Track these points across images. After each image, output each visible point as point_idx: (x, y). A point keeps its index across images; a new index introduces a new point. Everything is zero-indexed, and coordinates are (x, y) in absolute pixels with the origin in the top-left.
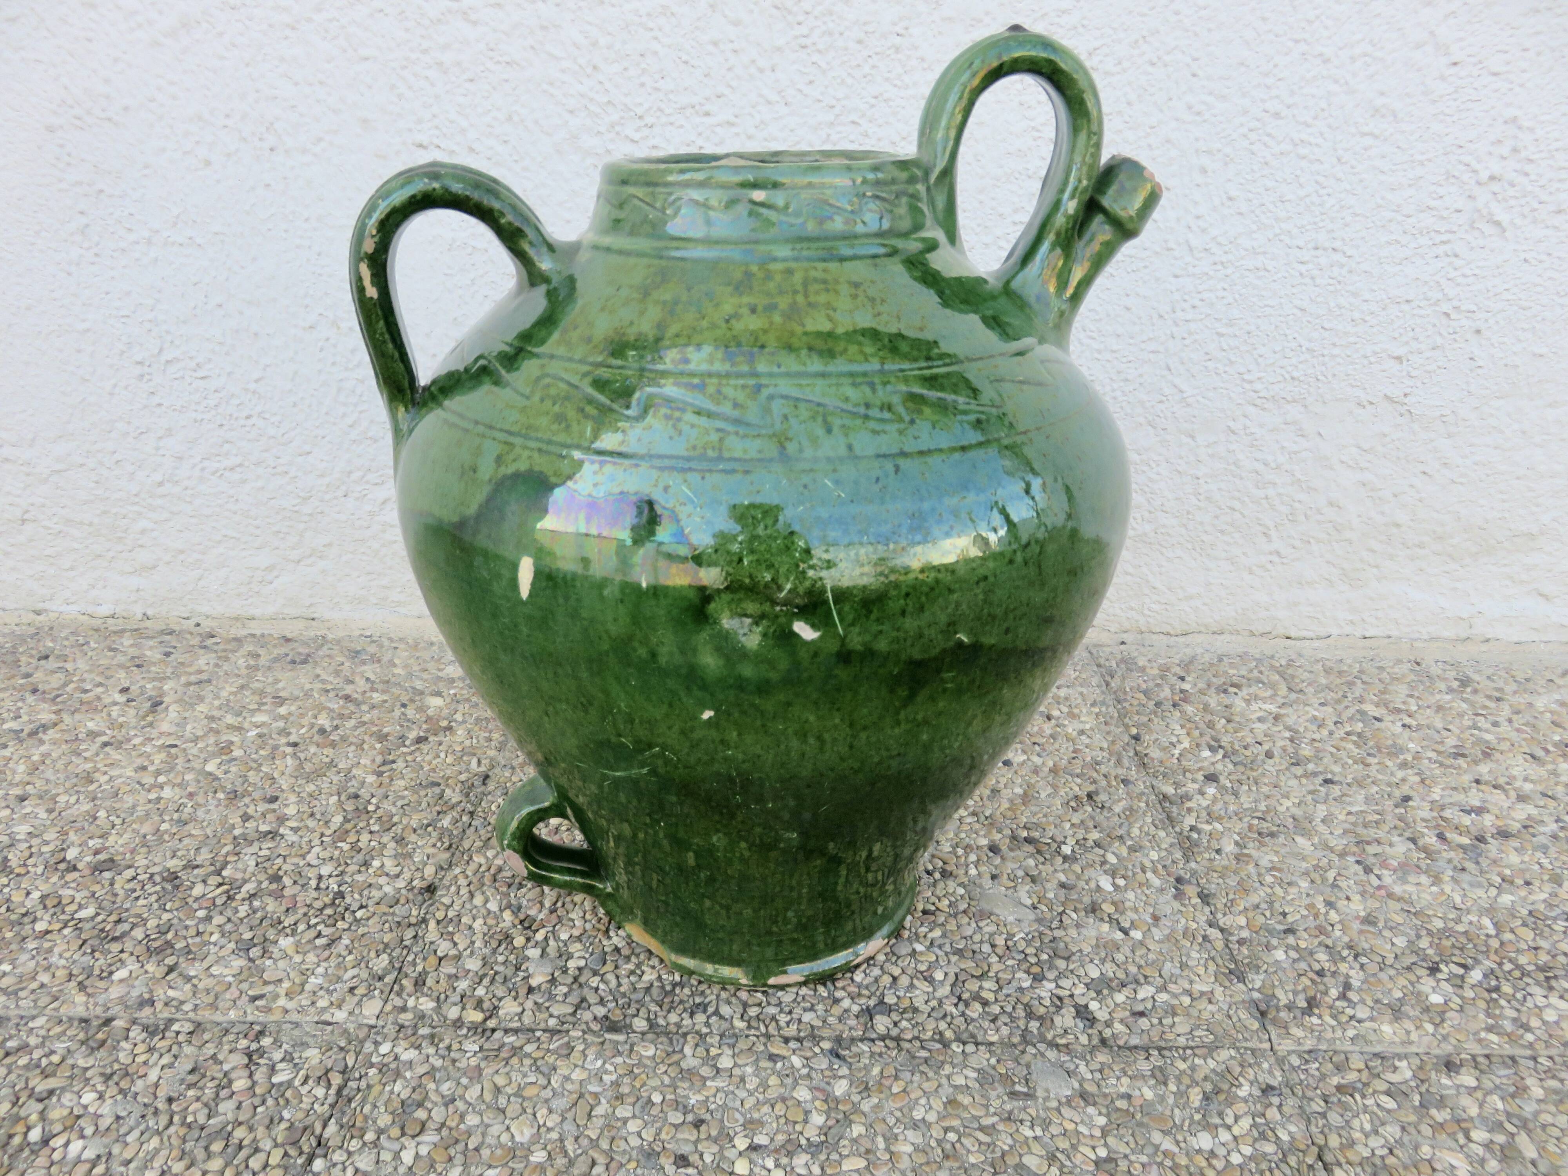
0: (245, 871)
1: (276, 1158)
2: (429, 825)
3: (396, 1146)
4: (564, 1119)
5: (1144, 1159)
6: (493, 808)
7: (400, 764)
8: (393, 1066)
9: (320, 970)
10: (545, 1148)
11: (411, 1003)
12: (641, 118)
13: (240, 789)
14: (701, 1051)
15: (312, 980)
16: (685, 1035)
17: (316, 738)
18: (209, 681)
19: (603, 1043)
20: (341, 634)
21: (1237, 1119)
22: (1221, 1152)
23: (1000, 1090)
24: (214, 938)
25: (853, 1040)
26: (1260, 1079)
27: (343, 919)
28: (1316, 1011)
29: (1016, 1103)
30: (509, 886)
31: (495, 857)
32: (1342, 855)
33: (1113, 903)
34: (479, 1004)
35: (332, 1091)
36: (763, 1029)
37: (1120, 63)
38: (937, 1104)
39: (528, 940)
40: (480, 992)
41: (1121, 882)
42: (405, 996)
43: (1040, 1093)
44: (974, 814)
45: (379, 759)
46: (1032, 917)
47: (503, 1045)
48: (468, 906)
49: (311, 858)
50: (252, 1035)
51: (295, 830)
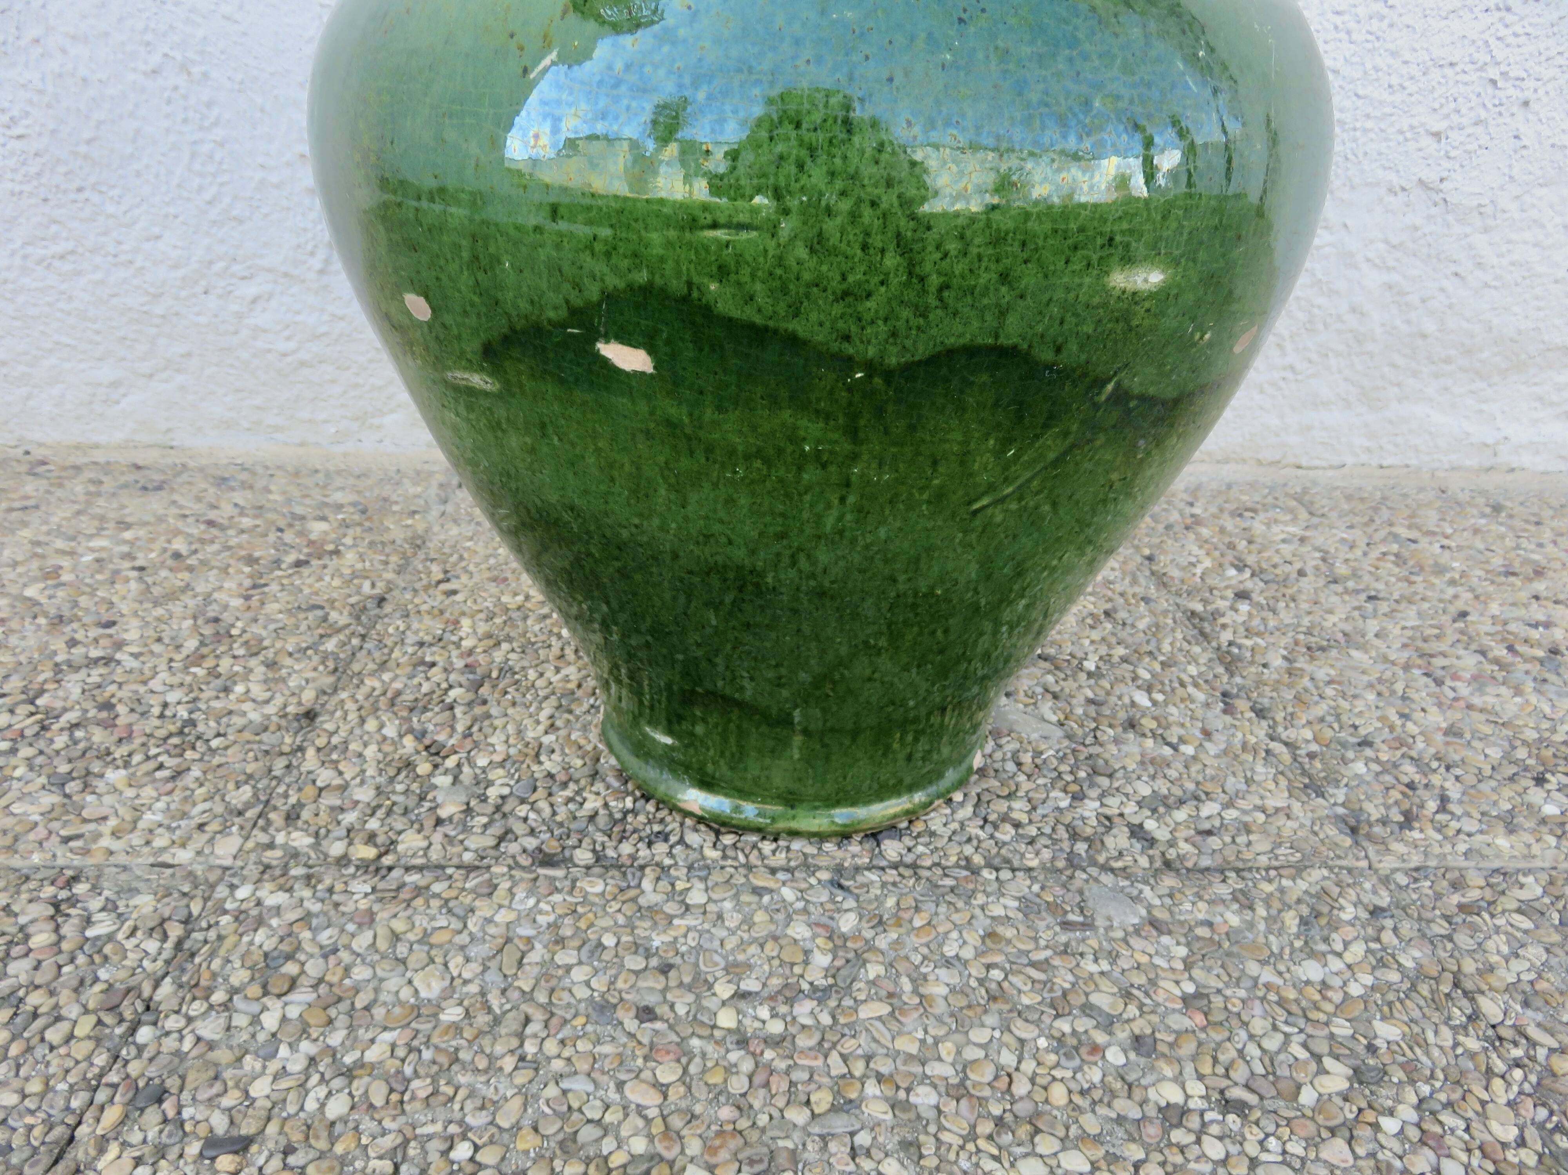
0: (66, 699)
1: (85, 1027)
2: (308, 649)
3: (255, 1008)
4: (486, 969)
5: (1242, 993)
6: (391, 630)
7: (274, 587)
8: (254, 912)
9: (161, 805)
10: (460, 1004)
11: (280, 838)
13: (67, 614)
14: (664, 885)
15: (148, 816)
16: (642, 868)
17: (170, 562)
18: (37, 507)
19: (535, 879)
20: (204, 462)
21: (1346, 944)
22: (1337, 982)
23: (1050, 919)
24: (18, 773)
25: (857, 869)
26: (1365, 900)
27: (194, 748)
28: (1416, 825)
29: (1071, 935)
30: (411, 710)
31: (393, 680)
32: (1407, 668)
33: (1155, 718)
34: (371, 838)
35: (169, 945)
36: (742, 858)
38: (973, 938)
39: (436, 766)
40: (373, 824)
41: (1160, 697)
42: (272, 831)
43: (1100, 922)
45: (248, 583)
46: (1059, 733)
47: (404, 885)
48: (358, 731)
49: (155, 684)
50: (61, 882)
51: (136, 655)
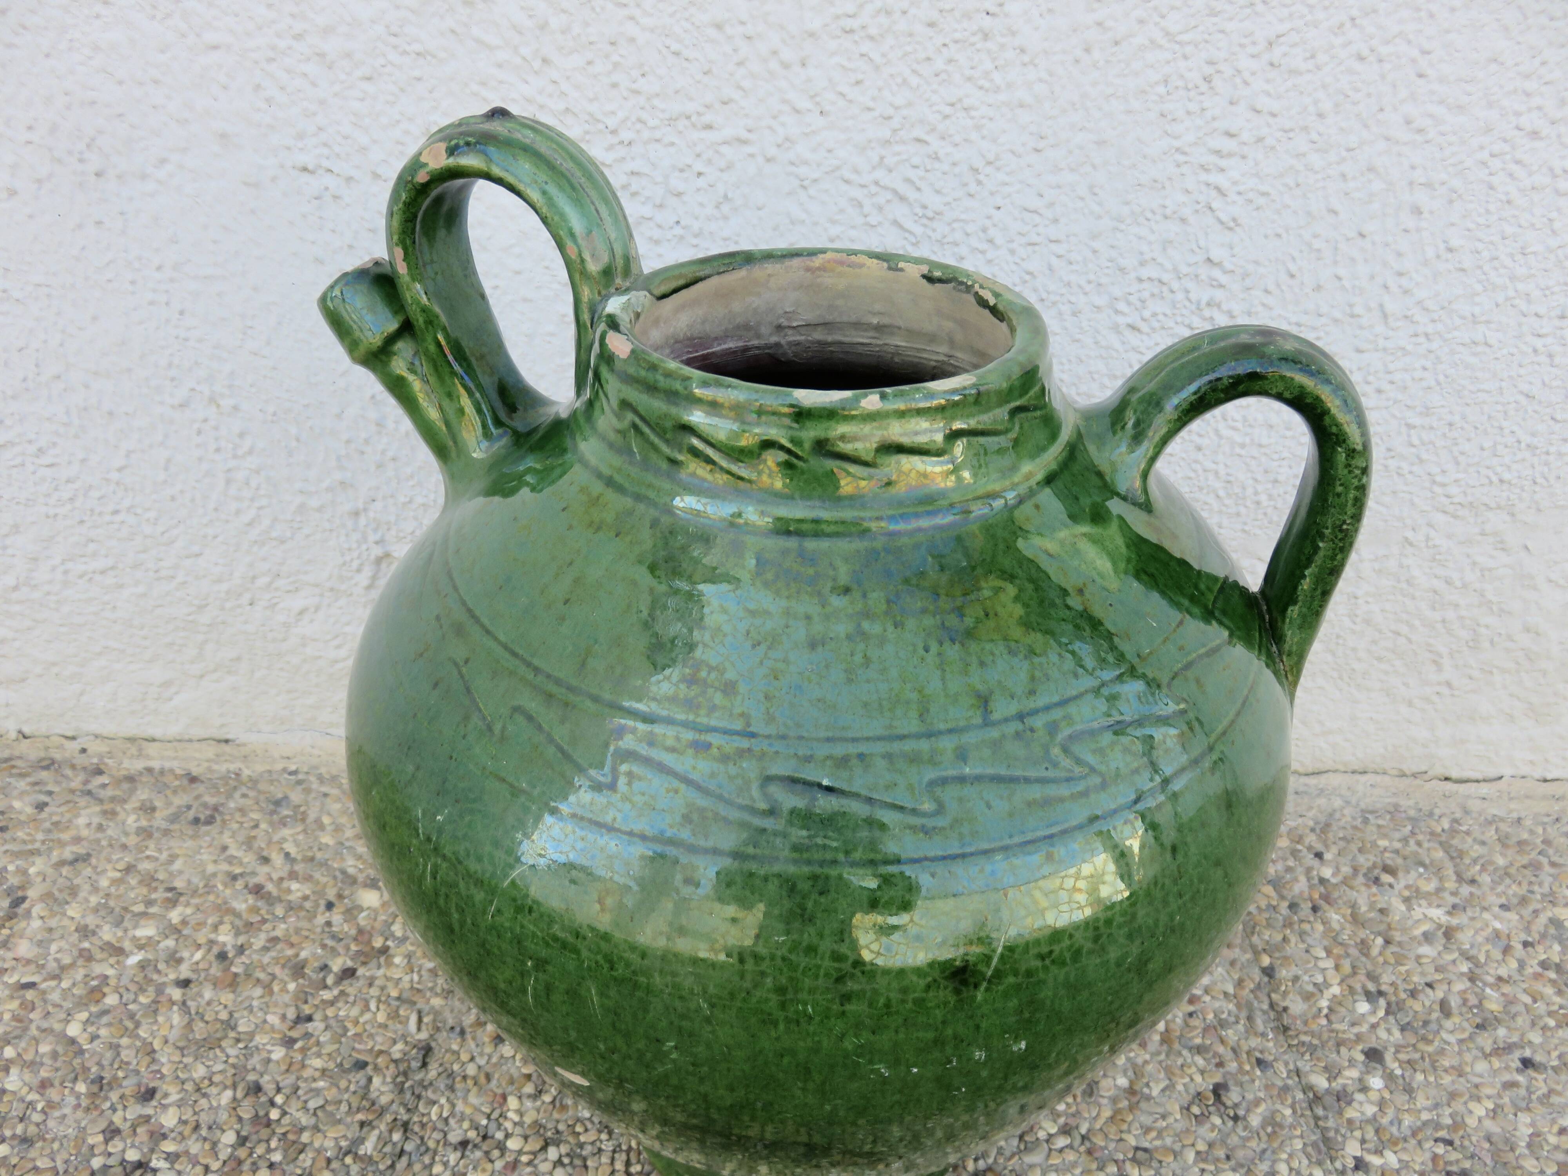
2: (346, 1154)
6: (434, 1115)
7: (316, 1026)
12: (614, 132)
13: (107, 1075)
17: (216, 970)
18: (88, 858)
20: (260, 768)
37: (1313, 57)
44: (1066, 1130)
45: (291, 1014)
51: (172, 1158)
